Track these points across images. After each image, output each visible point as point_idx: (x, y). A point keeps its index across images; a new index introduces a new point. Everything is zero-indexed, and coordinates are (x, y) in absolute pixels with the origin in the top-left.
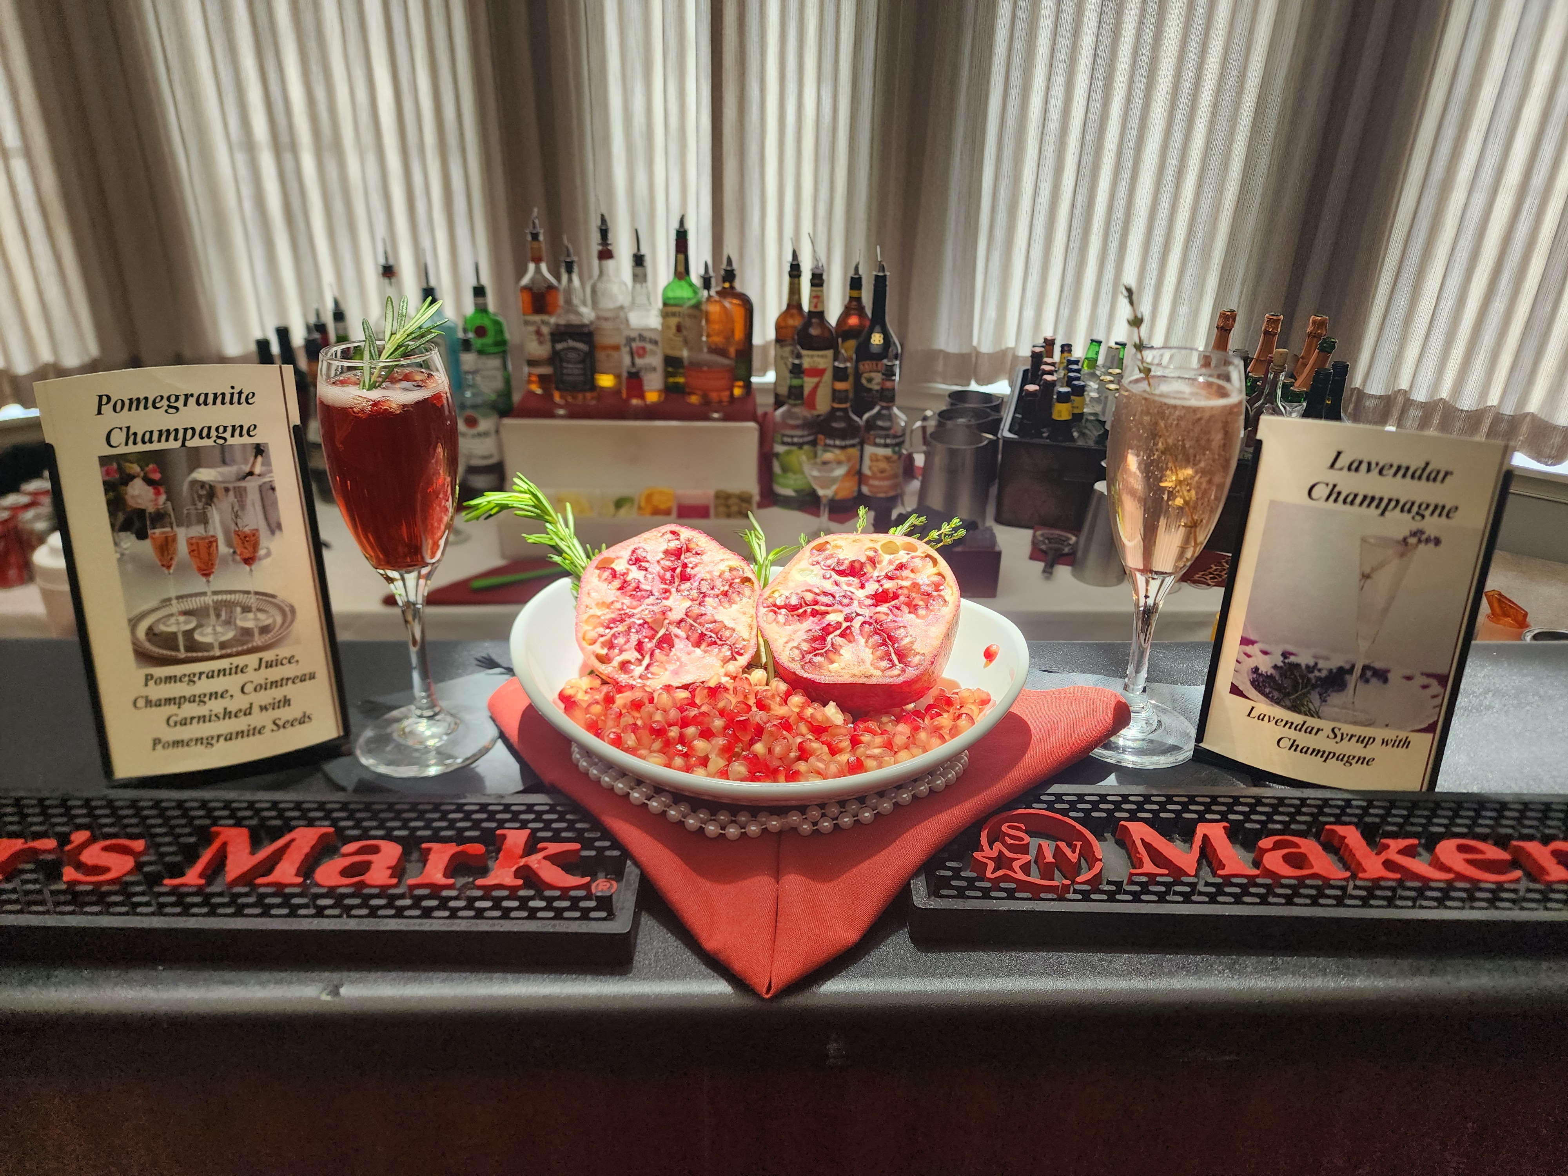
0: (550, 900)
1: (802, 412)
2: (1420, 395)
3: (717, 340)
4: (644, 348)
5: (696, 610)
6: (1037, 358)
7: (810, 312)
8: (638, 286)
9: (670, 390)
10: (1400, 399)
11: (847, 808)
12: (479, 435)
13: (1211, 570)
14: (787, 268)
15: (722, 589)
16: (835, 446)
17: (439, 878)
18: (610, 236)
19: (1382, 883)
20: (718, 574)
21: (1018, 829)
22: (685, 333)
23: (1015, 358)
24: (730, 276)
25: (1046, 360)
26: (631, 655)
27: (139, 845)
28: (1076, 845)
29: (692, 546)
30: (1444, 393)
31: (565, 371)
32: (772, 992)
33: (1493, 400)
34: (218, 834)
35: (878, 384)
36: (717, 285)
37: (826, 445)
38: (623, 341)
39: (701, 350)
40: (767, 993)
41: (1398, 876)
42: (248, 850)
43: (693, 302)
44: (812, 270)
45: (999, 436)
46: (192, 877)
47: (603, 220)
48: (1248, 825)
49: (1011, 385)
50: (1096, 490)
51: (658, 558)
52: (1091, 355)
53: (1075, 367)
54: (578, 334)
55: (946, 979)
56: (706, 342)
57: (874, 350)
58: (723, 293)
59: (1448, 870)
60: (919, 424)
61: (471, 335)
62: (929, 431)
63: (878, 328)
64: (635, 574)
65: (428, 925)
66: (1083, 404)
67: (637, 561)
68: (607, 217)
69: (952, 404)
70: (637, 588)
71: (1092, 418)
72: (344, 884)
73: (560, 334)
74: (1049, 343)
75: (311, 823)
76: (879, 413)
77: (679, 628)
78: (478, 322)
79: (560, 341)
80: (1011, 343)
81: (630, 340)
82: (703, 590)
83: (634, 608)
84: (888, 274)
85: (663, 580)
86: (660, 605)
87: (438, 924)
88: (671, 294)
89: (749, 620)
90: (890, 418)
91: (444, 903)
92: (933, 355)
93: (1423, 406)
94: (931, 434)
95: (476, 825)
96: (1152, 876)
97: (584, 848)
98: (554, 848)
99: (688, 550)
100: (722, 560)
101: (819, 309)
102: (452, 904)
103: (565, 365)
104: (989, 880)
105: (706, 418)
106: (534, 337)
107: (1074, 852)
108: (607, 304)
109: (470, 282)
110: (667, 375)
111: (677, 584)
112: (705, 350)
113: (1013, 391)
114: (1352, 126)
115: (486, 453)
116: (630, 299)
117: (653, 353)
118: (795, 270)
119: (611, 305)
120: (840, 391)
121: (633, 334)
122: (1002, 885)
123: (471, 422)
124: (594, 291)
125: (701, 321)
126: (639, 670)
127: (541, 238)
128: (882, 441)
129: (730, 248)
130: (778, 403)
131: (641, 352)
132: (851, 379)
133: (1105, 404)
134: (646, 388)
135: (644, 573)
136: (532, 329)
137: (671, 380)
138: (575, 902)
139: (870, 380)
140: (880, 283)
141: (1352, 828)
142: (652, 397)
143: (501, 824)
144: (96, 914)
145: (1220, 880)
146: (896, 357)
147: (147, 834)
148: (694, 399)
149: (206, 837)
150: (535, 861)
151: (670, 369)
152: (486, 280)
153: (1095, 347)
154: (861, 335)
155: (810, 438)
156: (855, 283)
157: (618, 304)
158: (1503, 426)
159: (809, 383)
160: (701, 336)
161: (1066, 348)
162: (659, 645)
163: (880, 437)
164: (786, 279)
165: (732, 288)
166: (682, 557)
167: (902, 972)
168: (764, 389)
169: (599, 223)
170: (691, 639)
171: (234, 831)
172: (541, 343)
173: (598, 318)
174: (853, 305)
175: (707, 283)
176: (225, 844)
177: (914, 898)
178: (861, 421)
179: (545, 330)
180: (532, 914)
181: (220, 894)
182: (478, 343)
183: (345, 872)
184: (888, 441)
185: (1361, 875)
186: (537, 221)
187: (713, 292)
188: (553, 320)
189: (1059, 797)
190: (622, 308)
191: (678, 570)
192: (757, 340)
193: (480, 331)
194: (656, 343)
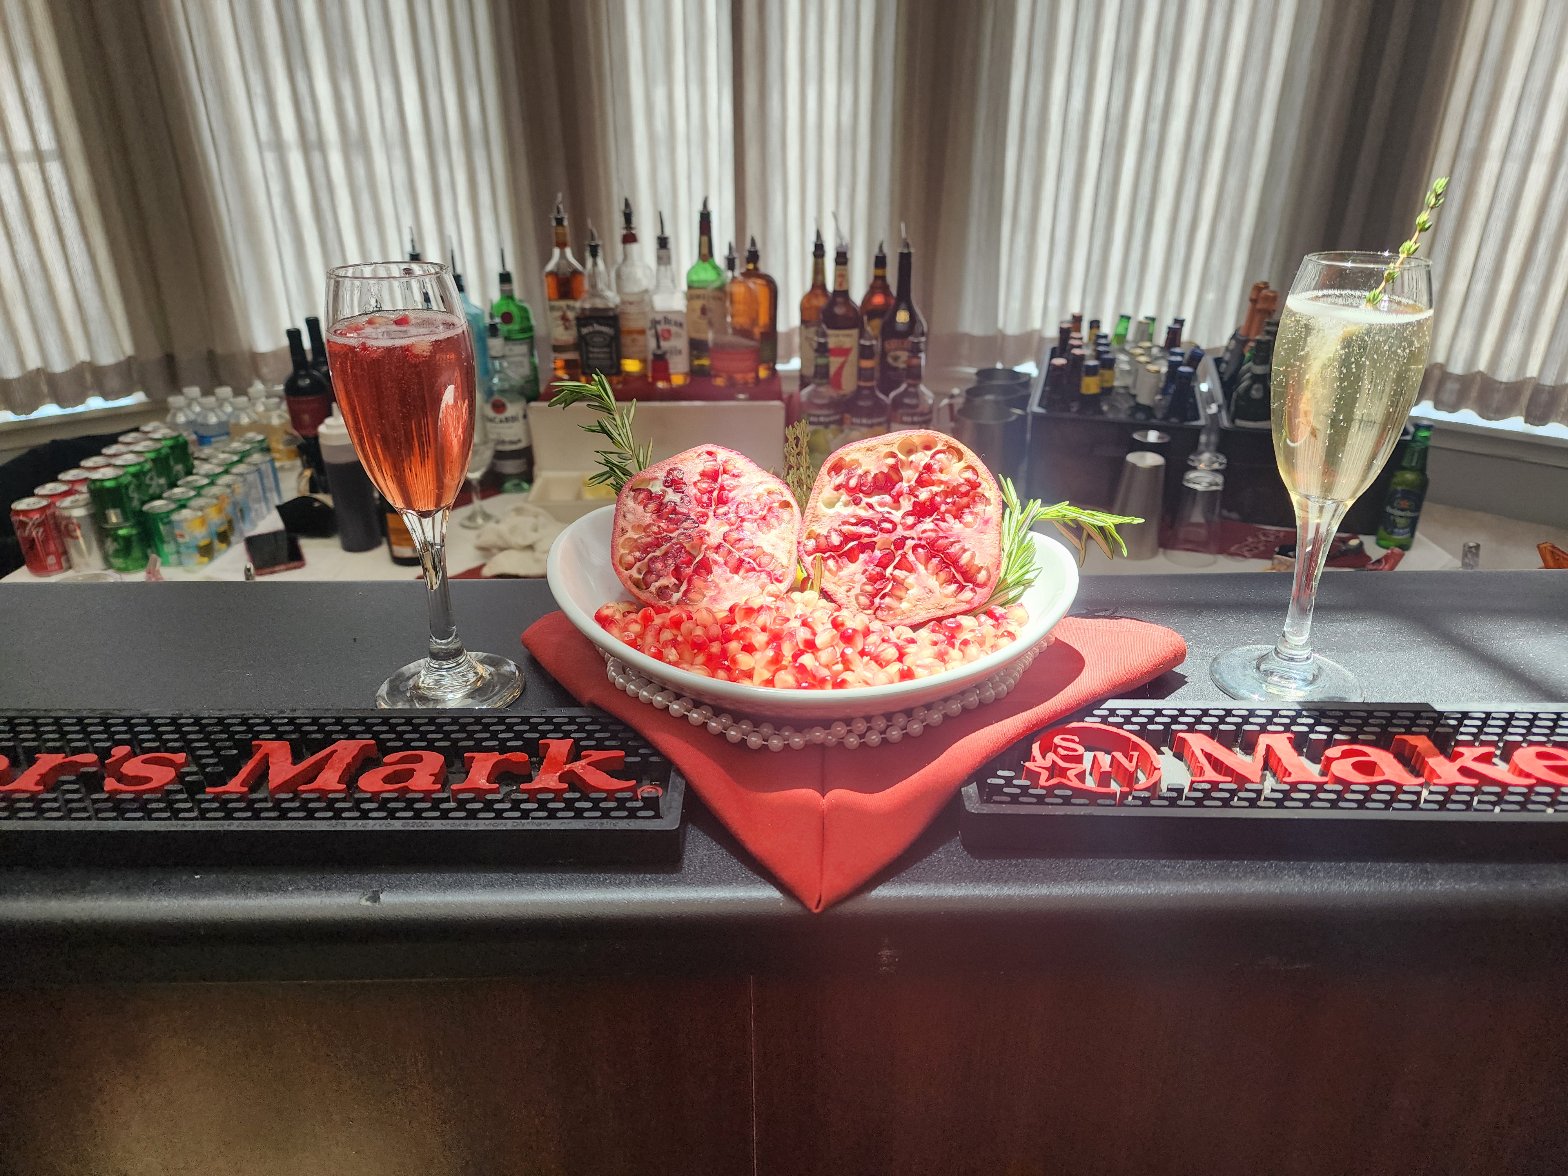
0: (596, 802)
1: (828, 392)
2: (1457, 368)
3: (742, 321)
4: (669, 331)
5: (735, 535)
6: (1065, 334)
7: (835, 291)
8: (662, 268)
9: (695, 373)
10: (1437, 373)
11: (894, 721)
12: (507, 420)
13: (1247, 543)
14: (811, 248)
15: (760, 513)
16: (861, 425)
17: (483, 783)
18: (634, 220)
19: (1458, 788)
20: (755, 497)
21: (1073, 741)
22: (709, 315)
23: (1042, 340)
24: (753, 257)
25: (1074, 334)
26: (669, 581)
27: (180, 757)
28: (1132, 756)
29: (729, 467)
30: (1482, 365)
31: (591, 356)
32: (821, 906)
33: (1532, 370)
34: (260, 746)
35: (905, 362)
36: (741, 267)
37: (852, 424)
38: (649, 324)
39: (726, 332)
40: (817, 907)
41: (1476, 782)
42: (290, 760)
43: (717, 284)
44: (837, 249)
45: (1028, 410)
46: (234, 786)
47: (627, 204)
48: (1313, 736)
49: (1038, 366)
50: (1128, 462)
51: (695, 480)
52: (1121, 330)
53: (1103, 341)
54: (604, 318)
55: (1002, 885)
56: (732, 323)
57: (900, 328)
58: (748, 274)
59: (1528, 775)
60: (946, 401)
61: (498, 320)
62: (956, 409)
63: (903, 305)
64: (672, 496)
65: (472, 825)
66: (1113, 378)
67: (675, 484)
68: (631, 201)
69: (979, 382)
70: (674, 511)
71: (1122, 391)
72: (389, 791)
73: (585, 319)
74: (1077, 320)
75: (352, 736)
76: (906, 390)
77: (717, 553)
78: (504, 309)
79: (585, 326)
80: (1037, 324)
81: (655, 323)
82: (741, 514)
83: (672, 532)
84: (912, 250)
85: (699, 502)
86: (697, 529)
87: (484, 824)
88: (695, 278)
89: (788, 546)
90: (917, 395)
91: (489, 806)
92: (957, 340)
93: (1461, 379)
94: (960, 411)
95: (518, 736)
96: (1215, 785)
97: (628, 755)
98: (597, 755)
99: (725, 472)
100: (761, 483)
101: (844, 288)
102: (497, 806)
103: (591, 349)
104: (1042, 787)
105: (732, 398)
106: (560, 322)
107: (1131, 761)
108: (632, 288)
109: (494, 268)
110: (692, 357)
111: (714, 507)
112: (730, 331)
113: (1040, 373)
114: (1382, 97)
115: (515, 439)
116: (654, 282)
117: (678, 335)
118: (819, 250)
119: (636, 289)
120: (865, 369)
121: (658, 317)
122: (1057, 792)
123: (499, 407)
124: (619, 276)
125: (725, 302)
126: (676, 596)
127: (566, 223)
128: (909, 419)
129: (753, 229)
130: (804, 383)
131: (666, 335)
132: (877, 358)
133: (1136, 378)
134: (671, 371)
135: (680, 495)
136: (558, 314)
137: (696, 362)
138: (621, 804)
139: (896, 359)
140: (905, 260)
141: (1424, 738)
142: (678, 380)
143: (544, 735)
144: (138, 819)
145: (1287, 787)
146: (923, 334)
147: (187, 747)
148: (720, 382)
149: (246, 751)
150: (578, 767)
151: (695, 353)
152: (510, 267)
153: (1124, 323)
154: (886, 314)
155: (837, 417)
156: (880, 262)
157: (643, 288)
158: (1544, 397)
159: (835, 362)
160: (725, 317)
161: (1095, 325)
162: (696, 571)
163: (908, 415)
164: (810, 260)
165: (756, 269)
166: (720, 480)
167: (957, 878)
168: (789, 375)
169: (623, 207)
170: (730, 565)
171: (277, 744)
172: (566, 328)
173: (623, 302)
174: (878, 284)
175: (731, 264)
176: (267, 756)
177: (966, 803)
178: (888, 399)
179: (571, 315)
180: (579, 814)
181: (265, 800)
182: (503, 328)
183: (387, 780)
184: (916, 419)
185: (1435, 781)
186: (561, 207)
187: (737, 273)
188: (578, 304)
189: (1113, 712)
190: (646, 291)
191: (715, 493)
192: (781, 327)
193: (507, 318)
194: (681, 325)
